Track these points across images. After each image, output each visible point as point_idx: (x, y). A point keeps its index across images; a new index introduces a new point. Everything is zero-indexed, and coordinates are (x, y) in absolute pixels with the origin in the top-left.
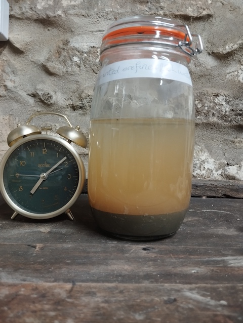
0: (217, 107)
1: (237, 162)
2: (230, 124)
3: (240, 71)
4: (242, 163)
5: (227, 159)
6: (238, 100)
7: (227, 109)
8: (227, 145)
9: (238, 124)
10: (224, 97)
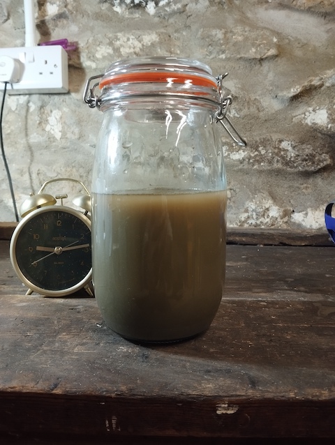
0: (282, 153)
1: (303, 209)
2: (296, 170)
3: (307, 114)
4: (309, 210)
5: (292, 205)
6: (305, 145)
7: (293, 155)
8: (293, 191)
9: (304, 170)
10: (289, 142)
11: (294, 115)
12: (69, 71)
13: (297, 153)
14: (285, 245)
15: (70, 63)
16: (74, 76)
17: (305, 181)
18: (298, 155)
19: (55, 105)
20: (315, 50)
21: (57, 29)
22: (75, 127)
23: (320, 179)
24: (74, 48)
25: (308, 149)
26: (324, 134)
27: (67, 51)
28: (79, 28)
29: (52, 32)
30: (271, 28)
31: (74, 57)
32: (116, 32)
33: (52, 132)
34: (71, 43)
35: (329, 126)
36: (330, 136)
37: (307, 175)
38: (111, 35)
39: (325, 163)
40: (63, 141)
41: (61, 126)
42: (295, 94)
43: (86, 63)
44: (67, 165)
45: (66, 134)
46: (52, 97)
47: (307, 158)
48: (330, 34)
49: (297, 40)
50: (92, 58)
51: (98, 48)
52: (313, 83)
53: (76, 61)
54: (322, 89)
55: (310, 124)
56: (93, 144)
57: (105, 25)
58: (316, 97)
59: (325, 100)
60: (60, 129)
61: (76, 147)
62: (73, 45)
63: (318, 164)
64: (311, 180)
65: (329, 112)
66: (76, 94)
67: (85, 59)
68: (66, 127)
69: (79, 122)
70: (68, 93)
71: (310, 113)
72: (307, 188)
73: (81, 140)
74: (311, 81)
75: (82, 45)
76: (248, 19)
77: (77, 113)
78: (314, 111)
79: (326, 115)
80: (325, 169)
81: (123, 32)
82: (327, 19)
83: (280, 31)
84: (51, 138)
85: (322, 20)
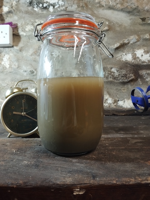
0: (112, 74)
1: (123, 99)
2: (119, 81)
3: (123, 56)
4: (126, 100)
5: (118, 98)
6: (122, 70)
7: (117, 74)
8: (118, 91)
9: (122, 81)
10: (115, 69)
11: (117, 56)
12: (13, 37)
13: (119, 74)
14: (115, 115)
15: (14, 33)
16: (16, 39)
17: (123, 86)
18: (120, 75)
19: (6, 52)
20: (125, 27)
21: (8, 18)
22: (16, 62)
23: (130, 85)
24: (15, 26)
25: (124, 72)
26: (131, 65)
27: (12, 28)
28: (18, 17)
29: (5, 19)
30: (105, 18)
31: (15, 30)
32: (35, 19)
33: (5, 65)
34: (14, 24)
35: (133, 61)
36: (133, 66)
37: (124, 83)
38: (32, 21)
39: (132, 78)
40: (10, 69)
41: (9, 62)
42: (117, 47)
43: (21, 33)
44: (12, 80)
45: (12, 66)
46: (5, 49)
47: (123, 76)
48: (132, 20)
49: (117, 23)
50: (24, 31)
51: (27, 26)
52: (125, 42)
53: (17, 32)
54: (129, 44)
55: (124, 60)
56: (24, 70)
57: (30, 16)
58: (126, 48)
59: (130, 50)
60: (9, 63)
61: (16, 72)
62: (15, 25)
63: (128, 79)
64: (126, 86)
65: (133, 55)
66: (16, 47)
67: (21, 31)
68: (11, 63)
69: (18, 60)
70: (13, 47)
71: (124, 55)
72: (124, 89)
73: (18, 69)
74: (124, 41)
75: (19, 25)
76: (95, 14)
77: (17, 56)
78: (126, 54)
79: (131, 56)
80: (132, 81)
81: (38, 19)
82: (130, 14)
83: (109, 19)
84: (4, 68)
85: (128, 14)
